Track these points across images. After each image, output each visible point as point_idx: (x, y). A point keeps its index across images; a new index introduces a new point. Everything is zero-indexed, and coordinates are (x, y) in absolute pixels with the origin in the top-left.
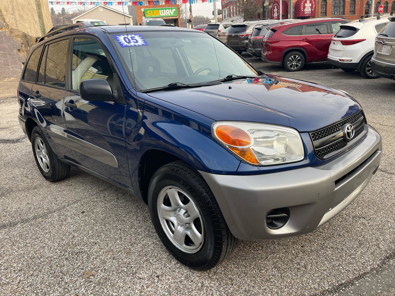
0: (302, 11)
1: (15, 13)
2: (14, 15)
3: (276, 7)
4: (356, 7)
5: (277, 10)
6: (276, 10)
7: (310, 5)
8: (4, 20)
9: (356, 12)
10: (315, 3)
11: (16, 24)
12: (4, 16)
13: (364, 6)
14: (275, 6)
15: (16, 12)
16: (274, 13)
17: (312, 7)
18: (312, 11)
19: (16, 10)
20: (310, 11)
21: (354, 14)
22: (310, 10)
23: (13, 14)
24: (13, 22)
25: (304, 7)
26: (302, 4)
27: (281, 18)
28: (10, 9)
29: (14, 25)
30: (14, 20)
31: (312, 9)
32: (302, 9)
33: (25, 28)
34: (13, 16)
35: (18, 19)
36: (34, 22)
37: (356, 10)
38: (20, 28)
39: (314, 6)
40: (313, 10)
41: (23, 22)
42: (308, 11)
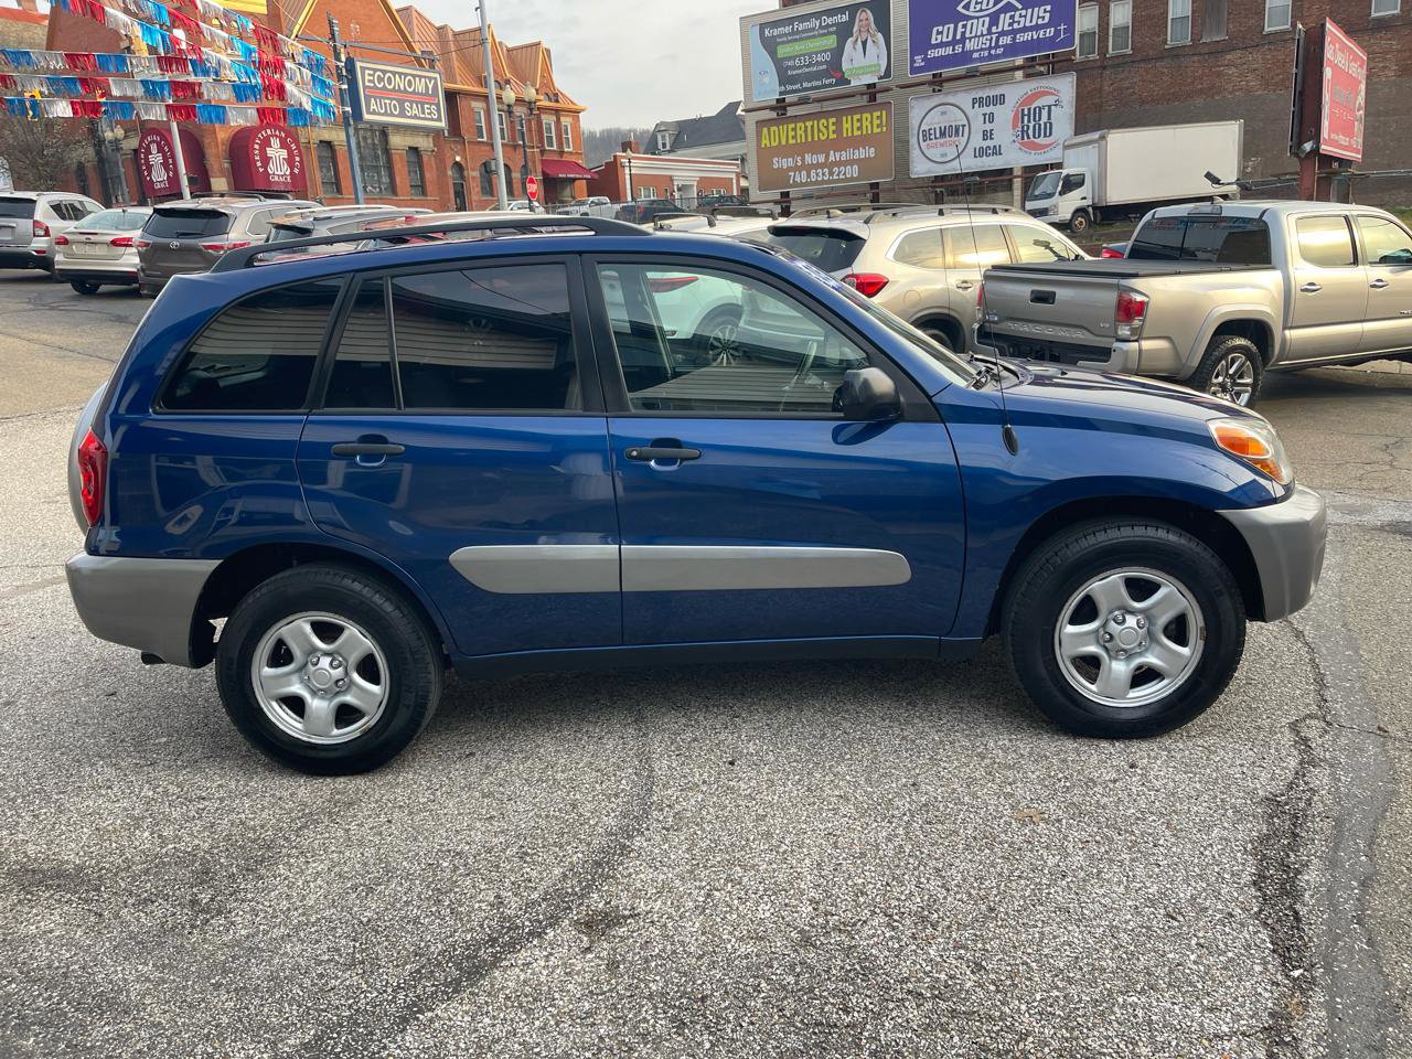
0: (261, 170)
3: (154, 148)
4: (427, 175)
5: (160, 159)
6: (156, 158)
7: (284, 154)
9: (429, 188)
10: (298, 148)
13: (450, 173)
14: (150, 142)
16: (149, 168)
17: (290, 161)
18: (292, 173)
20: (288, 173)
21: (424, 193)
22: (286, 170)
25: (266, 160)
26: (256, 146)
27: (186, 192)
31: (292, 170)
32: (259, 164)
37: (427, 184)
39: (297, 159)
40: (296, 171)
42: (279, 173)
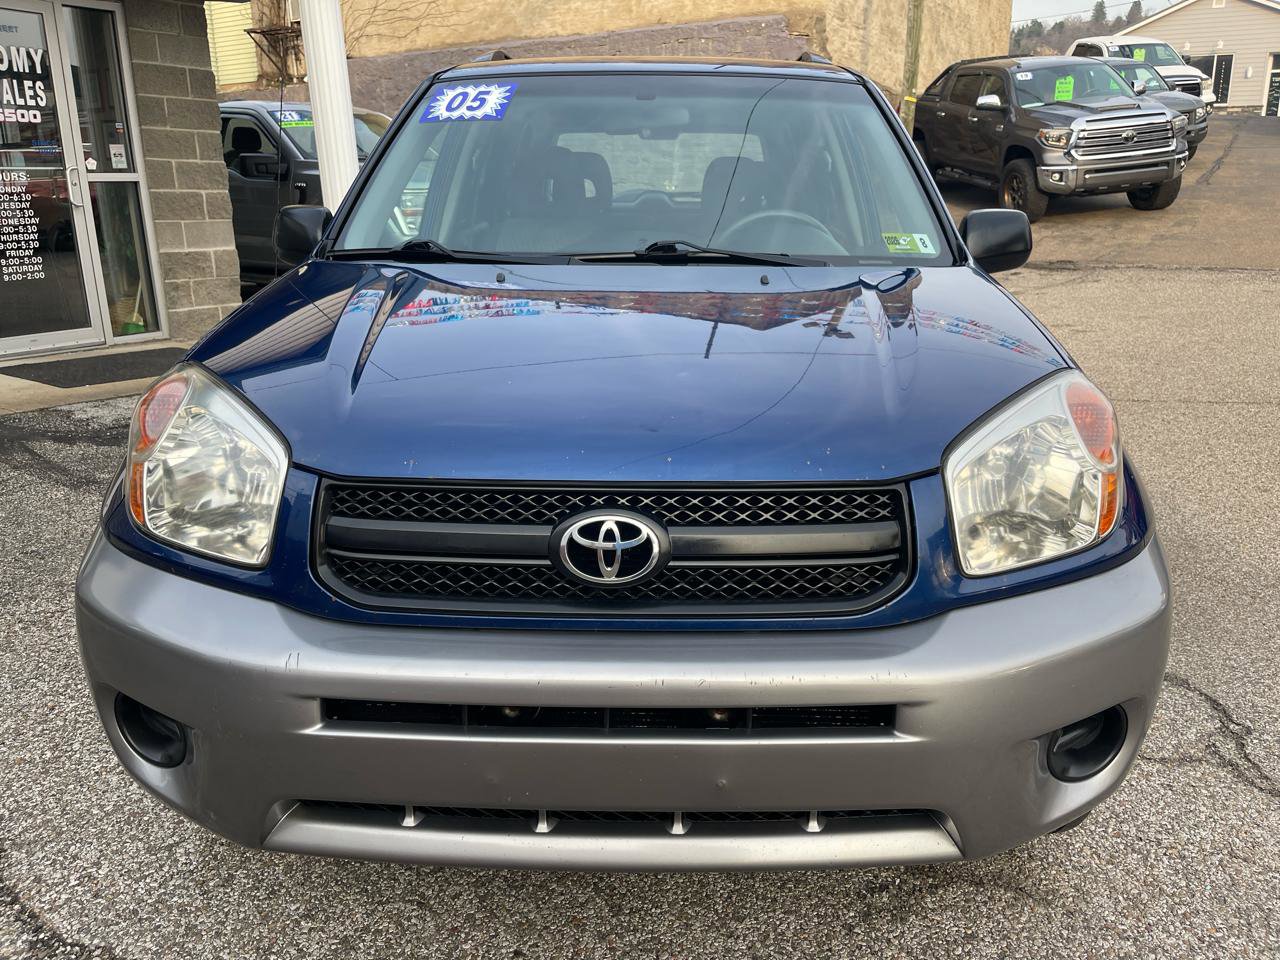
1: (869, 24)
2: (865, 29)
8: (824, 44)
11: (864, 57)
12: (829, 33)
15: (875, 20)
19: (876, 12)
23: (864, 25)
24: (854, 49)
28: (858, 11)
29: (854, 60)
30: (860, 44)
33: (891, 69)
34: (861, 32)
35: (874, 40)
36: (934, 48)
38: (873, 68)
41: (890, 50)
